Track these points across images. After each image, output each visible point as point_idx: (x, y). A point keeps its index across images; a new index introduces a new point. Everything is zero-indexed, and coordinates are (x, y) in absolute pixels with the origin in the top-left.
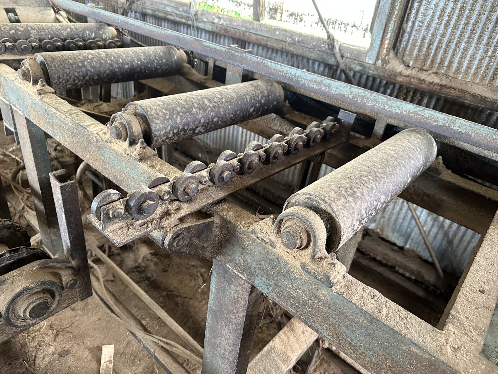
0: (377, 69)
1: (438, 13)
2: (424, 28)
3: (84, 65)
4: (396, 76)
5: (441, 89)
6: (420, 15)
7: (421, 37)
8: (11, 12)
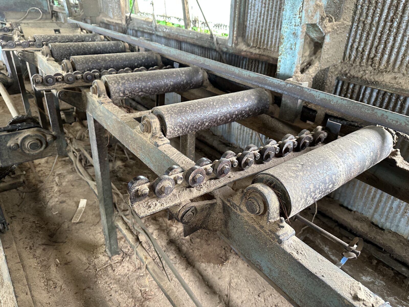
0: (233, 49)
1: (259, 15)
2: (254, 24)
3: (70, 49)
4: (241, 52)
5: (260, 57)
6: (252, 17)
7: (254, 28)
8: (57, 31)
